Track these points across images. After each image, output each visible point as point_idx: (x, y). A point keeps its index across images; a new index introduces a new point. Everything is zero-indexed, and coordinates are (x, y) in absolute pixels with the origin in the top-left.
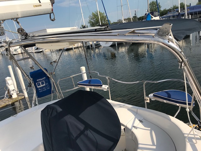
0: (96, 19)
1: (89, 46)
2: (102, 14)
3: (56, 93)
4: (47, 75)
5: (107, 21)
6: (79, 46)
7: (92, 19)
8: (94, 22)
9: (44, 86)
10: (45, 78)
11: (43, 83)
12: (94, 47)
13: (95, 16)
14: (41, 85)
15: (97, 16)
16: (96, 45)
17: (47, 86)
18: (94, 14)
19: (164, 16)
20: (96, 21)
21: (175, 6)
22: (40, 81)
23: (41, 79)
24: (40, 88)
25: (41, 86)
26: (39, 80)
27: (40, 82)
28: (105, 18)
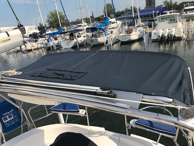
0: (55, 19)
1: (50, 47)
2: (61, 13)
3: (27, 123)
4: (15, 106)
5: (66, 20)
6: (39, 47)
7: (50, 18)
8: (53, 21)
9: (12, 119)
10: (13, 110)
11: (10, 117)
12: (56, 49)
13: (54, 15)
14: (8, 118)
15: (55, 15)
16: (57, 46)
17: (15, 118)
18: (52, 13)
19: (118, 17)
20: (55, 20)
21: (127, 9)
22: (7, 115)
23: (9, 113)
24: (7, 122)
25: (9, 120)
26: (5, 114)
27: (7, 117)
28: (64, 18)
